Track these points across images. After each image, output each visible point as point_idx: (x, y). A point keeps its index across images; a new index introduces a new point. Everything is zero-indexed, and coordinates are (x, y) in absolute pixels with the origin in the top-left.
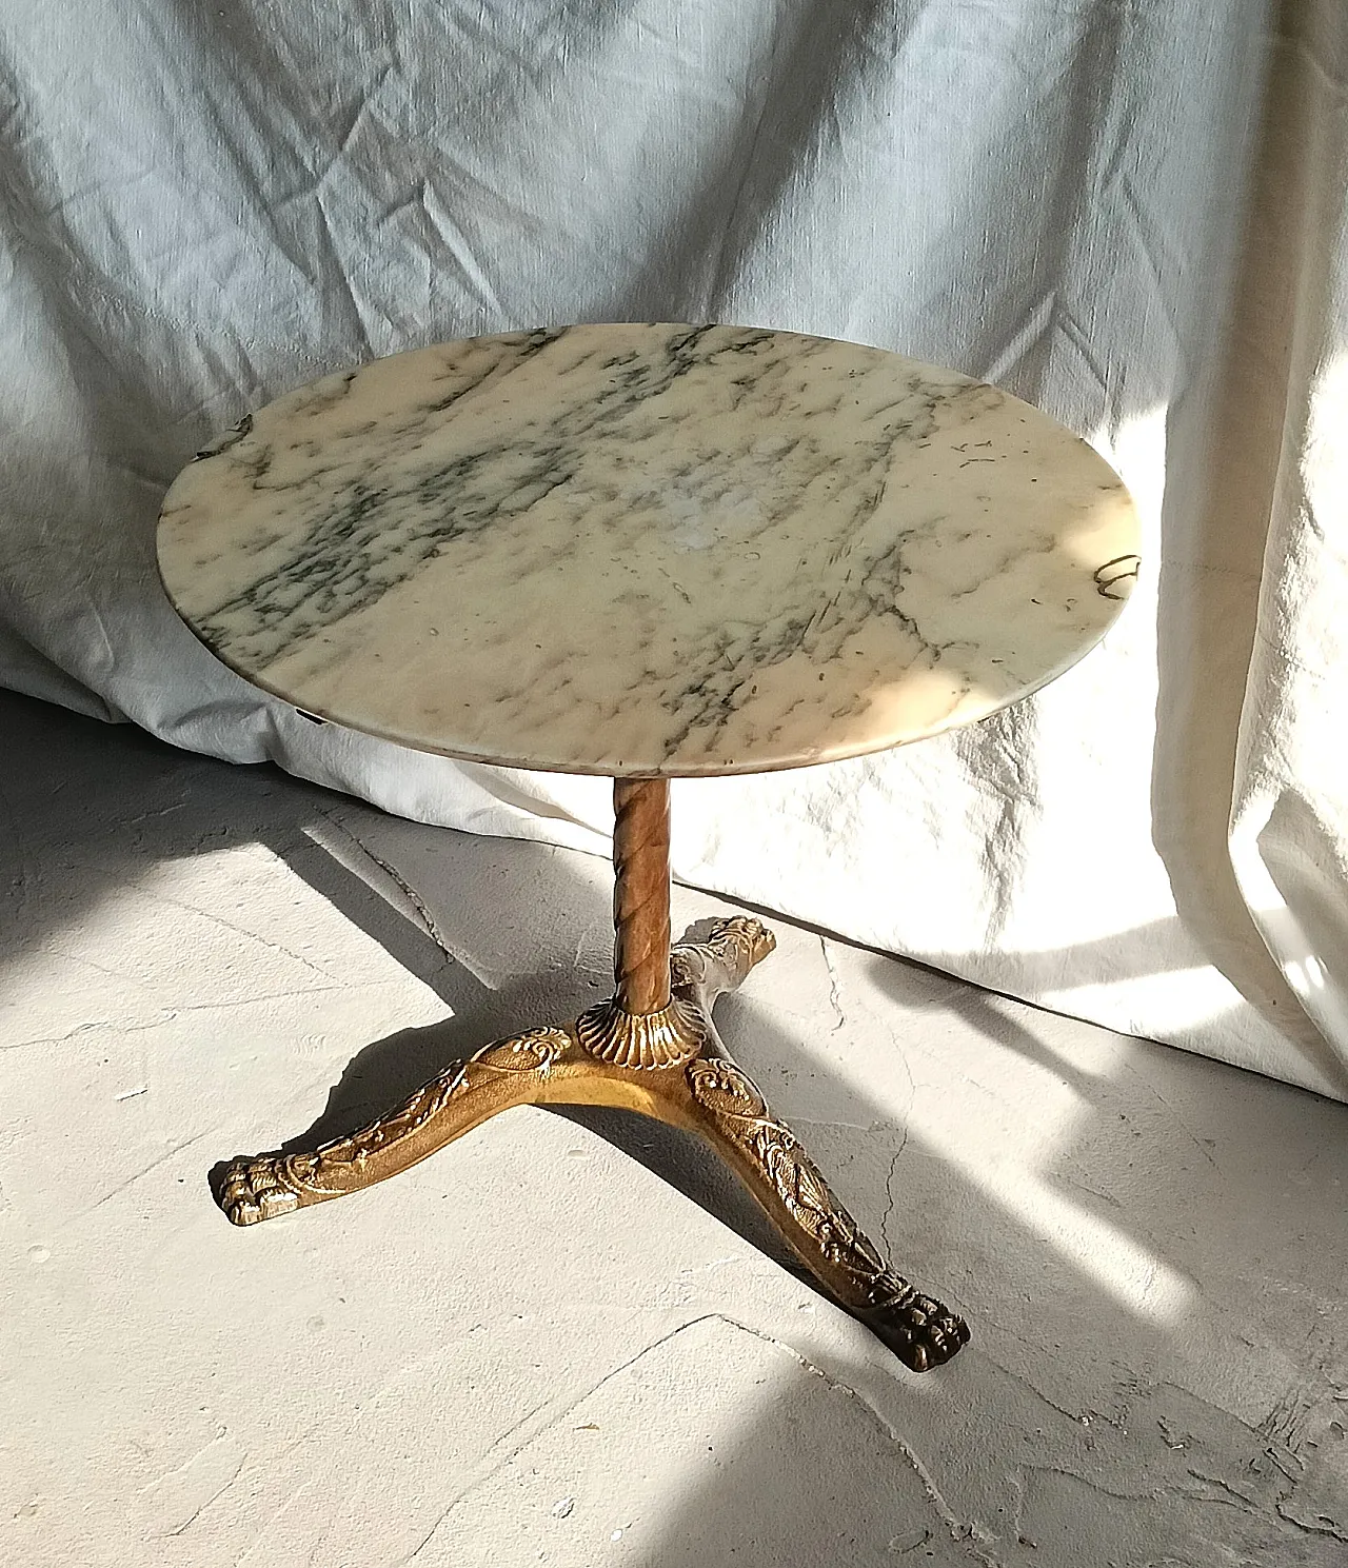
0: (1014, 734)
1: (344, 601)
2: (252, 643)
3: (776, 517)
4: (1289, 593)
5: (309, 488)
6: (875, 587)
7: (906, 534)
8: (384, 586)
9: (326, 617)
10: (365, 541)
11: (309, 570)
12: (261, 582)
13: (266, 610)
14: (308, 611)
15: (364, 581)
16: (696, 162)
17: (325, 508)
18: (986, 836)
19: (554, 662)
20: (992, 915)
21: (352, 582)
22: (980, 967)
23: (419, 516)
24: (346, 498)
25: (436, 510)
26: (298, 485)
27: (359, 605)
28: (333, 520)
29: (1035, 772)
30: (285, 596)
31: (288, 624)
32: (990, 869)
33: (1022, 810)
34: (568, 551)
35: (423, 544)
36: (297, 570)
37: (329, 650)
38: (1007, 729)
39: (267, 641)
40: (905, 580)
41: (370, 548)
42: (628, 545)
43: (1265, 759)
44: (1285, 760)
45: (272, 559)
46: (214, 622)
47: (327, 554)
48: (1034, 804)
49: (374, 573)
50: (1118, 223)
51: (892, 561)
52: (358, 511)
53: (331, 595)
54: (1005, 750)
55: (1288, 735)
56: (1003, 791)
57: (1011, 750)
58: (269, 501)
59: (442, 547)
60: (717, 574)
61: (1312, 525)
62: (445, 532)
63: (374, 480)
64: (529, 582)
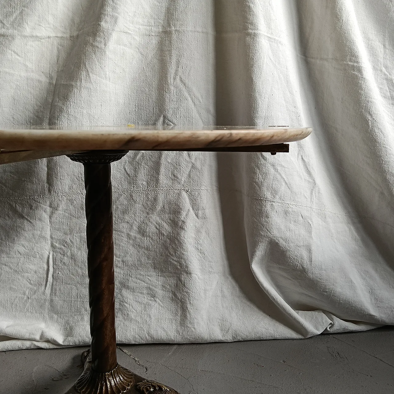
0: (175, 253)
4: (258, 179)
16: (33, 100)
18: (172, 291)
20: (181, 316)
22: (181, 335)
29: (186, 263)
32: (176, 301)
33: (184, 277)
38: (172, 253)
43: (261, 232)
44: (268, 230)
48: (187, 273)
50: (180, 91)
54: (173, 260)
55: (267, 222)
56: (175, 273)
57: (175, 259)
61: (262, 157)
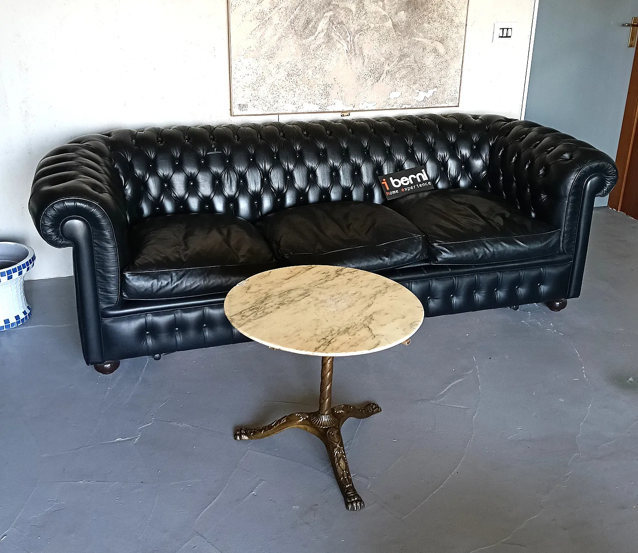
1: (259, 316)
2: (239, 322)
3: (349, 307)
5: (257, 293)
6: (365, 322)
7: (374, 313)
8: (267, 313)
9: (255, 318)
10: (266, 304)
11: (253, 309)
12: (244, 310)
13: (243, 316)
14: (251, 317)
15: (264, 312)
17: (259, 297)
19: (297, 331)
21: (261, 312)
23: (277, 300)
24: (264, 295)
25: (281, 299)
26: (255, 293)
27: (261, 317)
28: (261, 299)
30: (247, 314)
31: (247, 319)
34: (306, 309)
35: (277, 306)
36: (251, 309)
37: (254, 325)
39: (242, 322)
40: (372, 322)
41: (267, 306)
42: (318, 310)
45: (247, 306)
46: (232, 318)
47: (257, 306)
49: (265, 311)
51: (371, 317)
52: (266, 298)
53: (257, 314)
58: (249, 295)
59: (280, 307)
60: (334, 317)
62: (282, 304)
63: (270, 293)
64: (297, 315)
